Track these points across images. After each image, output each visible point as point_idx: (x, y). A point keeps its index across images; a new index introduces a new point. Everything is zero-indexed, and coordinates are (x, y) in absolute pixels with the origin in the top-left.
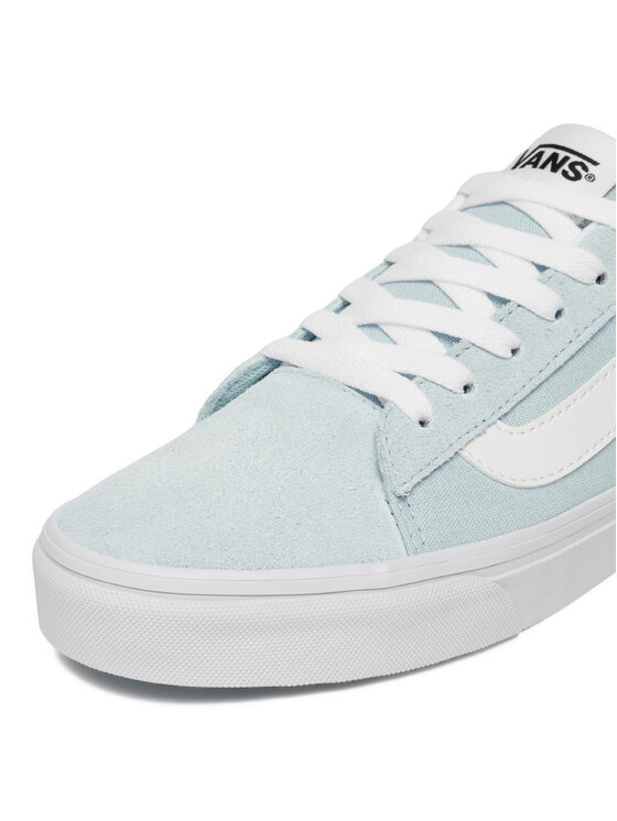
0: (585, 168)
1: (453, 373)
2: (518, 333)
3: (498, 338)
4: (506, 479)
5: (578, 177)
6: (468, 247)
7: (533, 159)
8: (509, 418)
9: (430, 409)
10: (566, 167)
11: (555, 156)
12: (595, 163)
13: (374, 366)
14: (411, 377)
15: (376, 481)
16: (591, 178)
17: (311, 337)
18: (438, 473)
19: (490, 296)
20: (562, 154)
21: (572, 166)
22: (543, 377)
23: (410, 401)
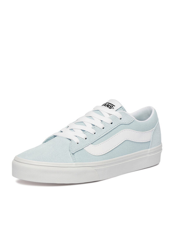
0: (113, 107)
1: (83, 136)
2: (95, 130)
3: (92, 131)
4: (91, 154)
5: (111, 108)
6: (91, 117)
7: (105, 105)
8: (93, 144)
9: (79, 141)
10: (109, 107)
11: (108, 104)
12: (114, 106)
13: (70, 135)
14: (76, 136)
15: (69, 152)
16: (113, 108)
17: (62, 132)
18: (80, 151)
19: (92, 124)
20: (109, 104)
21: (110, 106)
22: (99, 138)
23: (76, 140)
